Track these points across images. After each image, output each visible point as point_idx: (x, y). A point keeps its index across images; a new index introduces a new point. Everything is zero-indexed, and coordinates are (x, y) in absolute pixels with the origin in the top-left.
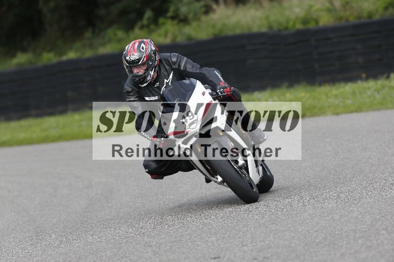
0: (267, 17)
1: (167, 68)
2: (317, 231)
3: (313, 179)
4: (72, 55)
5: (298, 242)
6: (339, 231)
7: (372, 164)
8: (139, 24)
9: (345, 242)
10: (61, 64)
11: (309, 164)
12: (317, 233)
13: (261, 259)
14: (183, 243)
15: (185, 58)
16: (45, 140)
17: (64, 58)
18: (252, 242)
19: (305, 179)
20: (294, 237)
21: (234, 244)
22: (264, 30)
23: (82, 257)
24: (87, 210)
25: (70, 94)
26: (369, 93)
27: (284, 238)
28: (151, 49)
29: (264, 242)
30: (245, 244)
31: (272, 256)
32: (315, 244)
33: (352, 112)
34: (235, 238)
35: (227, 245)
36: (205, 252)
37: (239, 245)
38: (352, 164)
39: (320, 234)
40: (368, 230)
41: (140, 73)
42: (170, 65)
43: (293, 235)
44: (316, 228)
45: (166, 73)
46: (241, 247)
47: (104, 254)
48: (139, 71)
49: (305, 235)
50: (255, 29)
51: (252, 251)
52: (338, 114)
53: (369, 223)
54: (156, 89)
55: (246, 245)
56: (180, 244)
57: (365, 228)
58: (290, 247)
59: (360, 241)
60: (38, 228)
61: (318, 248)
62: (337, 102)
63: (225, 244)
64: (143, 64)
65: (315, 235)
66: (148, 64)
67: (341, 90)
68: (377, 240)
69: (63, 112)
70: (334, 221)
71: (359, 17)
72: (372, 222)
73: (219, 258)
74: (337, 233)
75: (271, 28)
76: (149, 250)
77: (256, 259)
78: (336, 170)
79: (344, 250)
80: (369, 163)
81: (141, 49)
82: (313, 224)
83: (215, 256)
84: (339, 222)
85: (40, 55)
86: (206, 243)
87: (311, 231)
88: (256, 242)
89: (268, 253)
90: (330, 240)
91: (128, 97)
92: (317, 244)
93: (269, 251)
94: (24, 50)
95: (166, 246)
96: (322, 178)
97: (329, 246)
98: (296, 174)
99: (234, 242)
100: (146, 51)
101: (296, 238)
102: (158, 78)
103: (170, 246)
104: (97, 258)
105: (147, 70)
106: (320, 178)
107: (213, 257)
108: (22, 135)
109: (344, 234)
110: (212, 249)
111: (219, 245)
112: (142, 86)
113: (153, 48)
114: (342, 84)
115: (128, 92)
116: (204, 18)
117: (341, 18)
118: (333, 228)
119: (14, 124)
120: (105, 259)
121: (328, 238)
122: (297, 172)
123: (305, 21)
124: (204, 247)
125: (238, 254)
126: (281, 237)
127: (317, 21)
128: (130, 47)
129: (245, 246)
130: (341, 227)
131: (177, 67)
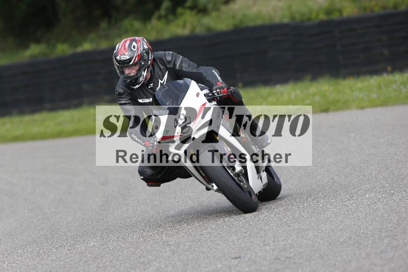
0: (289, 8)
1: (162, 67)
2: (341, 230)
3: (336, 176)
4: (87, 46)
5: (321, 242)
6: (364, 230)
7: (397, 160)
8: (156, 14)
9: (370, 242)
10: (75, 56)
11: (333, 160)
12: (341, 232)
13: (284, 259)
14: (203, 242)
15: (181, 56)
16: (59, 135)
17: (79, 50)
18: (274, 240)
19: (329, 176)
20: (318, 236)
21: (256, 243)
22: (286, 20)
23: (98, 257)
24: (103, 208)
25: (85, 87)
26: (395, 87)
27: (307, 237)
28: (143, 47)
29: (286, 242)
30: (267, 243)
31: (294, 255)
32: (339, 243)
33: (377, 106)
34: (256, 237)
35: (248, 244)
36: (225, 251)
37: (260, 244)
38: (377, 160)
39: (345, 233)
40: (394, 228)
41: (132, 74)
42: (164, 65)
43: (316, 234)
44: (341, 227)
45: (160, 73)
46: (262, 246)
47: (121, 254)
48: (131, 72)
49: (329, 234)
50: (277, 20)
51: (273, 250)
52: (362, 108)
53: (395, 222)
54: (150, 91)
55: (269, 244)
56: (199, 243)
57: (391, 227)
58: (313, 247)
59: (385, 241)
60: (53, 226)
61: (342, 248)
62: (361, 96)
63: (246, 243)
64: (135, 64)
65: (339, 234)
66: (141, 63)
67: (366, 83)
68: (403, 240)
69: (78, 106)
70: (359, 219)
71: (384, 8)
72: (398, 221)
73: (240, 257)
74: (362, 231)
75: (293, 18)
76: (168, 249)
77: (278, 259)
78: (361, 166)
79: (369, 250)
80: (395, 159)
81: (132, 48)
82: (337, 223)
83: (236, 256)
84: (363, 221)
85: (54, 46)
86: (226, 242)
87: (335, 230)
88: (278, 242)
89: (291, 252)
90: (354, 239)
91: (120, 99)
92: (341, 244)
93: (292, 250)
94: (38, 41)
95: (185, 245)
96: (346, 174)
97: (353, 245)
98: (320, 170)
99: (256, 242)
100: (138, 50)
101: (319, 237)
102: (152, 79)
103: (190, 246)
104: (113, 257)
105: (139, 70)
106: (344, 175)
107: (234, 256)
108: (36, 130)
109: (369, 233)
110: (232, 249)
111: (240, 244)
112: (135, 87)
113: (146, 47)
114: (368, 77)
115: (120, 94)
116: (224, 8)
117: (365, 9)
118: (358, 226)
119: (27, 118)
120: (121, 259)
121: (353, 238)
122: (321, 168)
123: (328, 12)
124: (224, 247)
125: (259, 254)
126: (304, 236)
127: (340, 12)
128: (120, 46)
129: (267, 245)
130: (366, 225)
131: (172, 66)
